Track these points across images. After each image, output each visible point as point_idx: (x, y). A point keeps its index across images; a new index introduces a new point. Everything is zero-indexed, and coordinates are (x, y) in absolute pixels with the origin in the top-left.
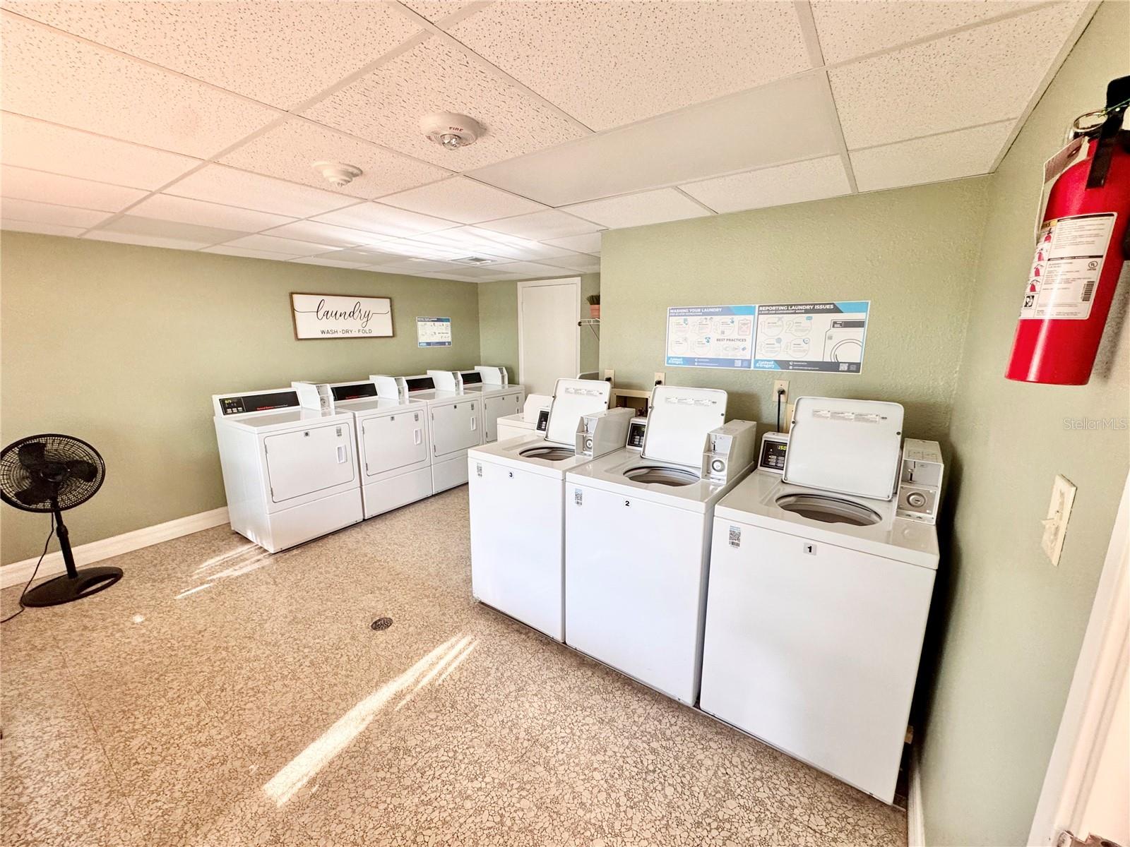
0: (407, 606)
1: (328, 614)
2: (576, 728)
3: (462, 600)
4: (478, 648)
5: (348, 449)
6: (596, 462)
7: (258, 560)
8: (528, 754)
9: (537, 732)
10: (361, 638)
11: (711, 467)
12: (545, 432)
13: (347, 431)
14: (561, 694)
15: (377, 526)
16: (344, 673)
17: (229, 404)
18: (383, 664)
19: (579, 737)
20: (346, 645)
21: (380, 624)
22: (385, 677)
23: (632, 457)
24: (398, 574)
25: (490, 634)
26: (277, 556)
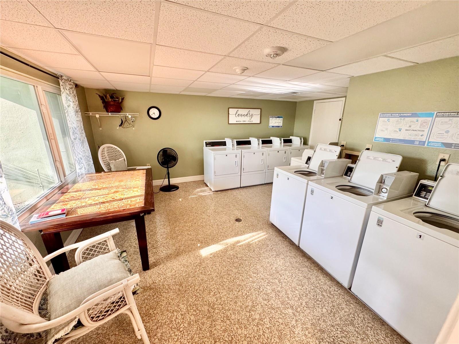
0: (247, 217)
1: (224, 212)
2: (294, 275)
3: (266, 221)
4: (267, 237)
5: (238, 162)
6: (325, 180)
7: (209, 192)
8: (274, 275)
9: (279, 270)
10: (232, 222)
11: (381, 191)
12: (308, 165)
13: (239, 156)
14: (292, 262)
15: (244, 190)
16: (225, 230)
17: (207, 144)
18: (236, 232)
19: (294, 278)
20: (227, 223)
21: (238, 220)
22: (236, 235)
23: (344, 181)
24: (247, 207)
25: (272, 235)
26: (214, 192)
